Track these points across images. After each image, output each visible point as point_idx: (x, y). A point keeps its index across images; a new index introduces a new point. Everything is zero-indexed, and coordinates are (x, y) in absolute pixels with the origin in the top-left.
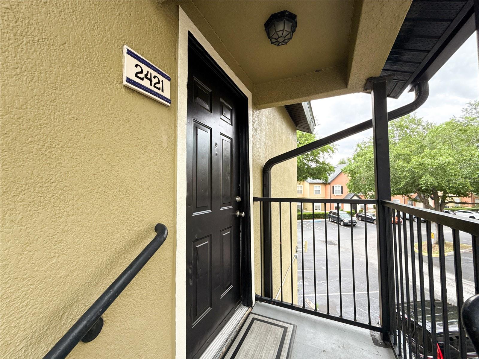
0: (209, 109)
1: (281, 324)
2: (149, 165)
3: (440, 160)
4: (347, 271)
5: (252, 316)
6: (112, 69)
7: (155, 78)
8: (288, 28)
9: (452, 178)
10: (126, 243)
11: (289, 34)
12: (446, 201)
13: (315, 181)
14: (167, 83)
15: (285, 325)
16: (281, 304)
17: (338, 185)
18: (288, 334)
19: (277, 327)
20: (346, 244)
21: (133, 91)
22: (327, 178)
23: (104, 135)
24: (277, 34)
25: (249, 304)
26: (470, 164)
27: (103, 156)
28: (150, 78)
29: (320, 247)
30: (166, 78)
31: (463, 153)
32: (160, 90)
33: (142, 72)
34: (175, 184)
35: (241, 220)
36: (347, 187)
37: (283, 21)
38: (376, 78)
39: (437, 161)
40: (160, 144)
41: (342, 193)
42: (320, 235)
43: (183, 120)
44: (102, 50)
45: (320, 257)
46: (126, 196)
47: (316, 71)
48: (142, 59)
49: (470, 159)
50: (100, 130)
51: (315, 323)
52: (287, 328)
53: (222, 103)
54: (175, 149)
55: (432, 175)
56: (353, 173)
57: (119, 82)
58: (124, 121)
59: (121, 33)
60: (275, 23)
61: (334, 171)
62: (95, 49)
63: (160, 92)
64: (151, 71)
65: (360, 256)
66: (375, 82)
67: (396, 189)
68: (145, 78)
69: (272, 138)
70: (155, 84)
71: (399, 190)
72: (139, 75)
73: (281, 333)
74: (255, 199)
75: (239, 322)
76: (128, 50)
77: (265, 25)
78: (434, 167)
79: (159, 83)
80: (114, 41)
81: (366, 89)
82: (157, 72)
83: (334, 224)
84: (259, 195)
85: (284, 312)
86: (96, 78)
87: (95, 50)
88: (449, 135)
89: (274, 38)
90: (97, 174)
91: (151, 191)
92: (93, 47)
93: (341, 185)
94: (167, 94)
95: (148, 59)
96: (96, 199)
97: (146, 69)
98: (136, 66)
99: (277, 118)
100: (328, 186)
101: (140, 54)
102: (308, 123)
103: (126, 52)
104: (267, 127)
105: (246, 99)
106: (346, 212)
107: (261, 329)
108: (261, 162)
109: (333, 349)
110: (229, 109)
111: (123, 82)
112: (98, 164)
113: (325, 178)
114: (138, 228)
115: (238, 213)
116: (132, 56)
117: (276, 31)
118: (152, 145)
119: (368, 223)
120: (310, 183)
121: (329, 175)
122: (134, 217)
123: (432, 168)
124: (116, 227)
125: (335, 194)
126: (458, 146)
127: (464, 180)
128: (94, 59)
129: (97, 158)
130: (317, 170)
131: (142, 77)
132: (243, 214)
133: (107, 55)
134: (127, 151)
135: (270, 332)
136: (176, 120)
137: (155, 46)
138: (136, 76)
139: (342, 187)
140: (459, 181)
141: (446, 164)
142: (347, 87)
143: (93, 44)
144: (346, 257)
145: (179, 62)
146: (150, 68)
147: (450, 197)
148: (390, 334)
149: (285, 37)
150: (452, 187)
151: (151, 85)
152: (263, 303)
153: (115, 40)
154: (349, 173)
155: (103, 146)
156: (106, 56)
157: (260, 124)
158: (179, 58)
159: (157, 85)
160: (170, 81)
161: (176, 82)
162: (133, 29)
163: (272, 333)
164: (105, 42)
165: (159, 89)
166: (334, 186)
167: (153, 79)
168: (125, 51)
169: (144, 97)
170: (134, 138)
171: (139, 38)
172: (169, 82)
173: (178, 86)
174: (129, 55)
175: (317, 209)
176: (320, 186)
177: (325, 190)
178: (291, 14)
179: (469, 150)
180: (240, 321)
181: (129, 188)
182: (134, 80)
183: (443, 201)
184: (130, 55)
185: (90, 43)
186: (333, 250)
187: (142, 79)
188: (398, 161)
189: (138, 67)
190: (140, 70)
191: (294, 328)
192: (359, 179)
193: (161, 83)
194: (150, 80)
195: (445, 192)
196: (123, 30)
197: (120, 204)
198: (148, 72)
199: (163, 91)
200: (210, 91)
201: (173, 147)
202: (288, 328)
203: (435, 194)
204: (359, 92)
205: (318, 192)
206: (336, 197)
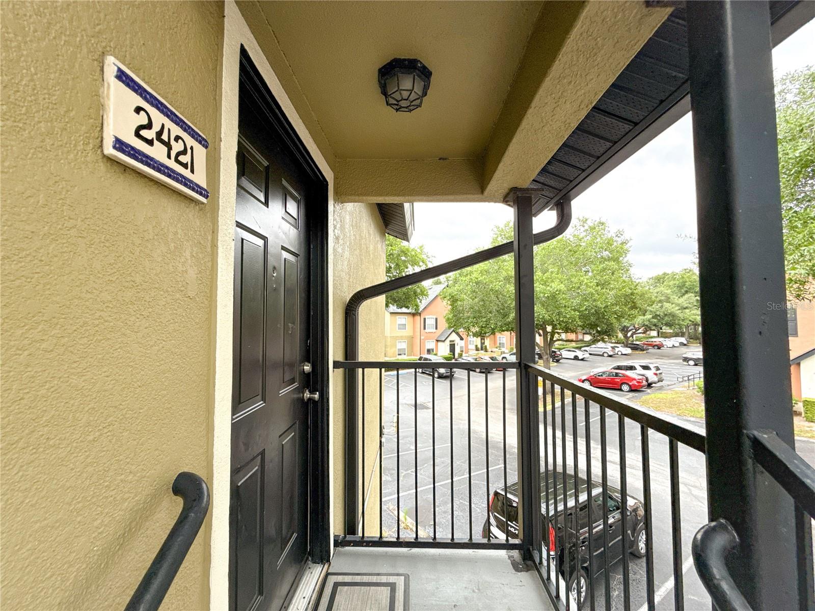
0: (263, 200)
1: (384, 579)
2: (159, 342)
3: (551, 287)
4: (443, 447)
5: (332, 580)
6: (74, 112)
7: (177, 142)
8: (418, 89)
9: (563, 310)
10: (102, 549)
11: (419, 98)
12: (555, 339)
13: (399, 310)
14: (200, 152)
15: (392, 579)
16: (380, 543)
17: (431, 316)
18: (399, 595)
19: (379, 588)
20: (442, 406)
21: (126, 168)
22: (417, 306)
23: (48, 287)
24: (401, 94)
25: (324, 558)
26: (578, 293)
27: (44, 346)
28: (167, 140)
29: (407, 414)
30: (200, 142)
31: (573, 280)
32: (187, 168)
33: (149, 126)
34: (212, 370)
35: (311, 406)
36: (445, 320)
37: (412, 76)
38: (521, 190)
39: (549, 288)
40: (182, 289)
41: (436, 328)
42: (407, 396)
43: (229, 231)
44: (47, 59)
45: (407, 432)
46: (106, 430)
47: (440, 159)
48: (152, 96)
49: (579, 287)
50: (36, 276)
51: (434, 559)
52: (395, 583)
53: (284, 188)
54: (211, 297)
55: (543, 305)
56: (454, 300)
57: (91, 145)
58: (102, 245)
59: (97, 22)
60: (399, 74)
61: (427, 295)
62: (25, 53)
63: (186, 173)
64: (169, 124)
65: (460, 421)
66: (520, 195)
67: (505, 324)
68: (157, 139)
69: (358, 251)
70: (178, 154)
71: (508, 325)
72: (143, 133)
73: (387, 597)
74: (337, 365)
75: (311, 599)
76: (119, 70)
77: (380, 70)
78: (546, 295)
79: (184, 152)
80: (78, 39)
81: (505, 200)
82: (181, 127)
83: (425, 376)
84: (340, 358)
85: (386, 555)
86: (26, 134)
87: (27, 56)
88: (560, 255)
89: (393, 98)
90: (27, 397)
91: (163, 400)
92: (19, 47)
93: (435, 317)
94: (200, 177)
95: (159, 94)
96: (22, 466)
97: (158, 119)
98: (138, 110)
99: (364, 215)
100: (418, 318)
101: (143, 80)
102: (405, 227)
103: (115, 73)
104: (352, 232)
105: (325, 184)
106: (441, 356)
107: (352, 601)
108: (343, 294)
109: (466, 598)
110: (294, 198)
111: (101, 146)
112: (30, 369)
113: (415, 307)
114: (133, 499)
115: (307, 395)
116: (128, 85)
117: (400, 88)
118: (166, 295)
119: (471, 372)
120: (392, 313)
121: (421, 302)
122: (123, 476)
123: (544, 297)
124: (79, 519)
125: (427, 330)
126: (567, 270)
127: (573, 313)
128: (21, 80)
129: (26, 353)
130: (404, 293)
131: (150, 138)
132: (317, 396)
133: (61, 74)
134: (110, 319)
135: (369, 602)
136: (215, 232)
137: (175, 65)
138: (137, 134)
139: (436, 319)
140: (570, 314)
141: (557, 292)
142: (482, 192)
143: (20, 38)
144: (443, 425)
145: (223, 108)
146: (168, 116)
147: (558, 333)
148: (533, 550)
149: (412, 102)
150: (563, 321)
151: (169, 157)
152: (347, 548)
153: (82, 36)
154: (449, 300)
155: (44, 318)
156: (57, 75)
157: (342, 228)
158: (223, 98)
159: (181, 158)
160: (206, 147)
161: (217, 150)
162: (127, 17)
163: (373, 602)
164: (54, 38)
165: (185, 166)
166: (426, 317)
167: (173, 142)
168: (110, 71)
169: (151, 183)
170: (127, 284)
171: (142, 43)
172: (204, 150)
173: (220, 158)
174: (121, 83)
175: (400, 355)
176: (406, 317)
177: (414, 324)
178: (424, 67)
179: (578, 275)
180: (311, 597)
181: (112, 409)
182: (133, 145)
183: (551, 339)
184: (123, 82)
185: (11, 35)
186: (425, 416)
187: (150, 142)
188: (508, 286)
189: (142, 113)
190: (145, 121)
191: (405, 580)
192: (461, 308)
193: (189, 151)
194: (168, 145)
195: (554, 327)
196: (102, 15)
197: (88, 456)
198: (163, 126)
199: (192, 171)
200: (266, 163)
201: (208, 291)
202: (397, 584)
203: (544, 330)
204: (495, 202)
205: (402, 326)
206: (428, 335)
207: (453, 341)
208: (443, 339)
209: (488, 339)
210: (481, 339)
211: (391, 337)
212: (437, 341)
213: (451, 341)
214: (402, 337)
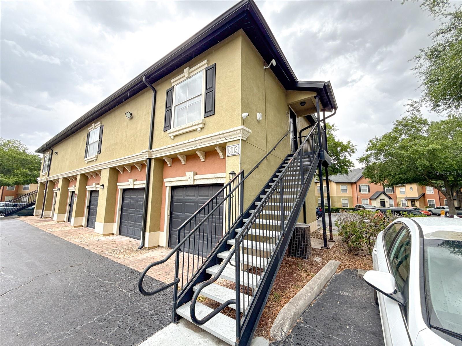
17: (364, 184)
41: (369, 191)
93: (367, 185)
100: (355, 186)
120: (336, 183)
125: (362, 193)
139: (369, 186)
166: (361, 184)
175: (344, 207)
176: (347, 185)
177: (352, 190)
205: (344, 191)
206: (363, 195)
207: (383, 199)
208: (375, 198)
209: (418, 202)
210: (412, 202)
211: (337, 196)
212: (371, 199)
213: (381, 199)
214: (344, 197)
